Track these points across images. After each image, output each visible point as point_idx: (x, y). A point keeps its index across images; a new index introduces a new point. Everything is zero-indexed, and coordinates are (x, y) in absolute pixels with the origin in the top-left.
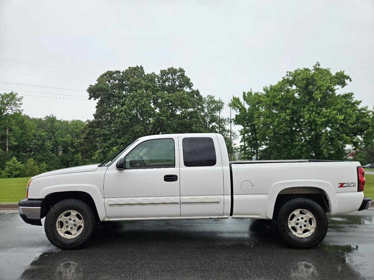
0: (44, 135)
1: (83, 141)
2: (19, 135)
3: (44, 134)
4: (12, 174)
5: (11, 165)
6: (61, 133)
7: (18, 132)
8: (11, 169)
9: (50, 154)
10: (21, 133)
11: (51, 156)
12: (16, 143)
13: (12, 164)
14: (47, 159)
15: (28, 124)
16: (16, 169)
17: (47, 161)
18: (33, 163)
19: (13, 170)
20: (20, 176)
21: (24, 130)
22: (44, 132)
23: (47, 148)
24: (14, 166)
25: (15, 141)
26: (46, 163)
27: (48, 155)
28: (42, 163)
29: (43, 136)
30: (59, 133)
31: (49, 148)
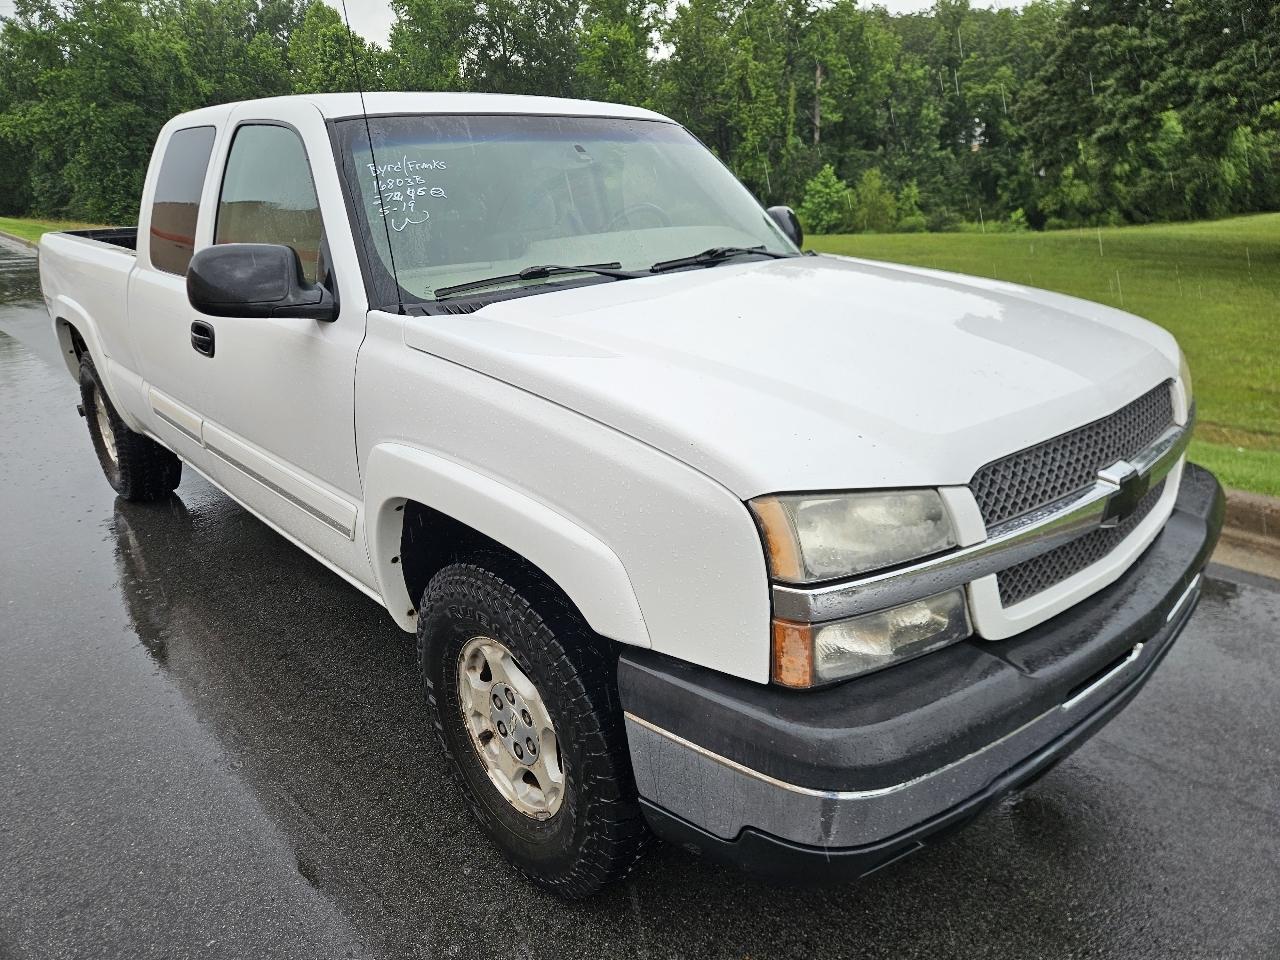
0: (919, 78)
1: (1045, 91)
2: (846, 85)
3: (920, 72)
4: (821, 220)
5: (819, 192)
6: (980, 65)
7: (844, 74)
8: (819, 203)
9: (935, 150)
10: (851, 78)
11: (937, 159)
12: (836, 117)
13: (820, 187)
14: (923, 170)
15: (875, 41)
16: (832, 206)
17: (924, 177)
18: (877, 183)
19: (822, 209)
20: (841, 229)
21: (863, 66)
22: (922, 67)
23: (926, 127)
24: (828, 194)
25: (835, 109)
26: (920, 184)
27: (928, 157)
28: (907, 186)
29: (915, 82)
30: (971, 66)
31: (932, 130)
